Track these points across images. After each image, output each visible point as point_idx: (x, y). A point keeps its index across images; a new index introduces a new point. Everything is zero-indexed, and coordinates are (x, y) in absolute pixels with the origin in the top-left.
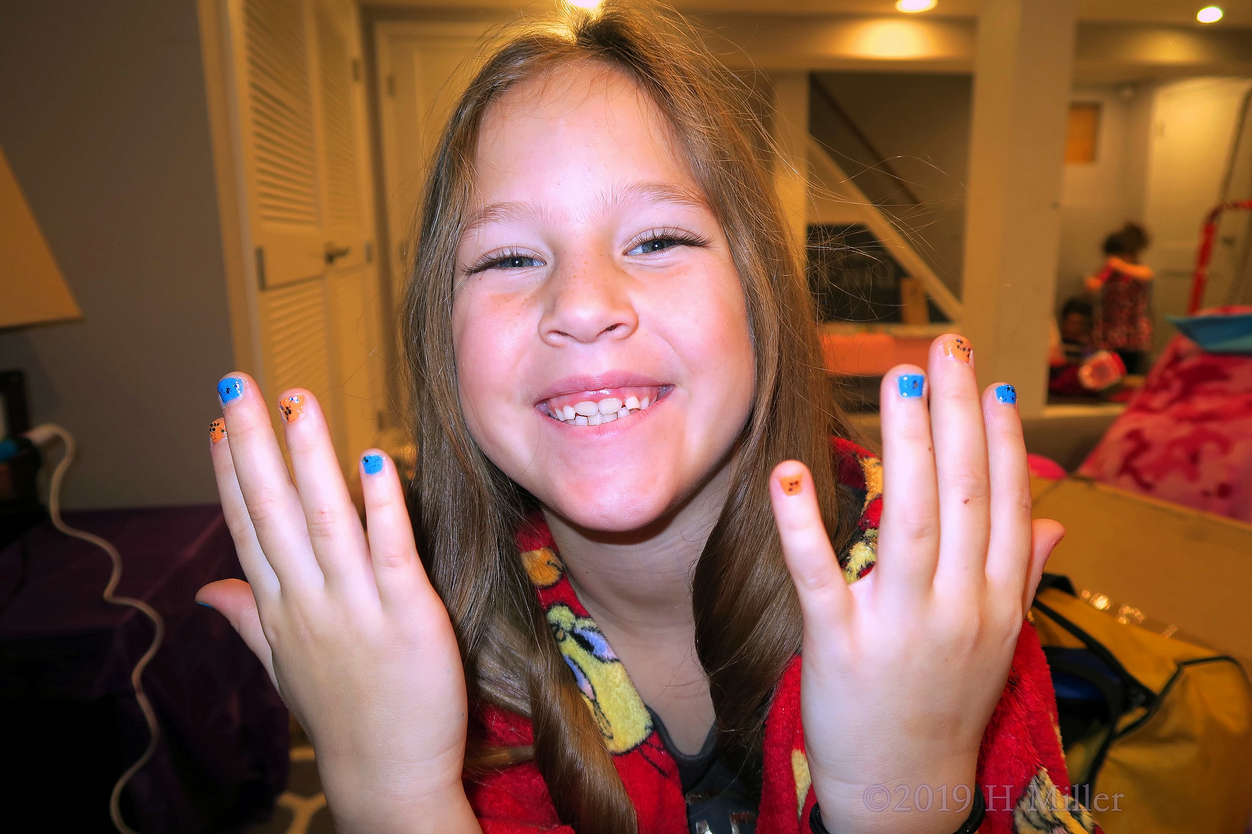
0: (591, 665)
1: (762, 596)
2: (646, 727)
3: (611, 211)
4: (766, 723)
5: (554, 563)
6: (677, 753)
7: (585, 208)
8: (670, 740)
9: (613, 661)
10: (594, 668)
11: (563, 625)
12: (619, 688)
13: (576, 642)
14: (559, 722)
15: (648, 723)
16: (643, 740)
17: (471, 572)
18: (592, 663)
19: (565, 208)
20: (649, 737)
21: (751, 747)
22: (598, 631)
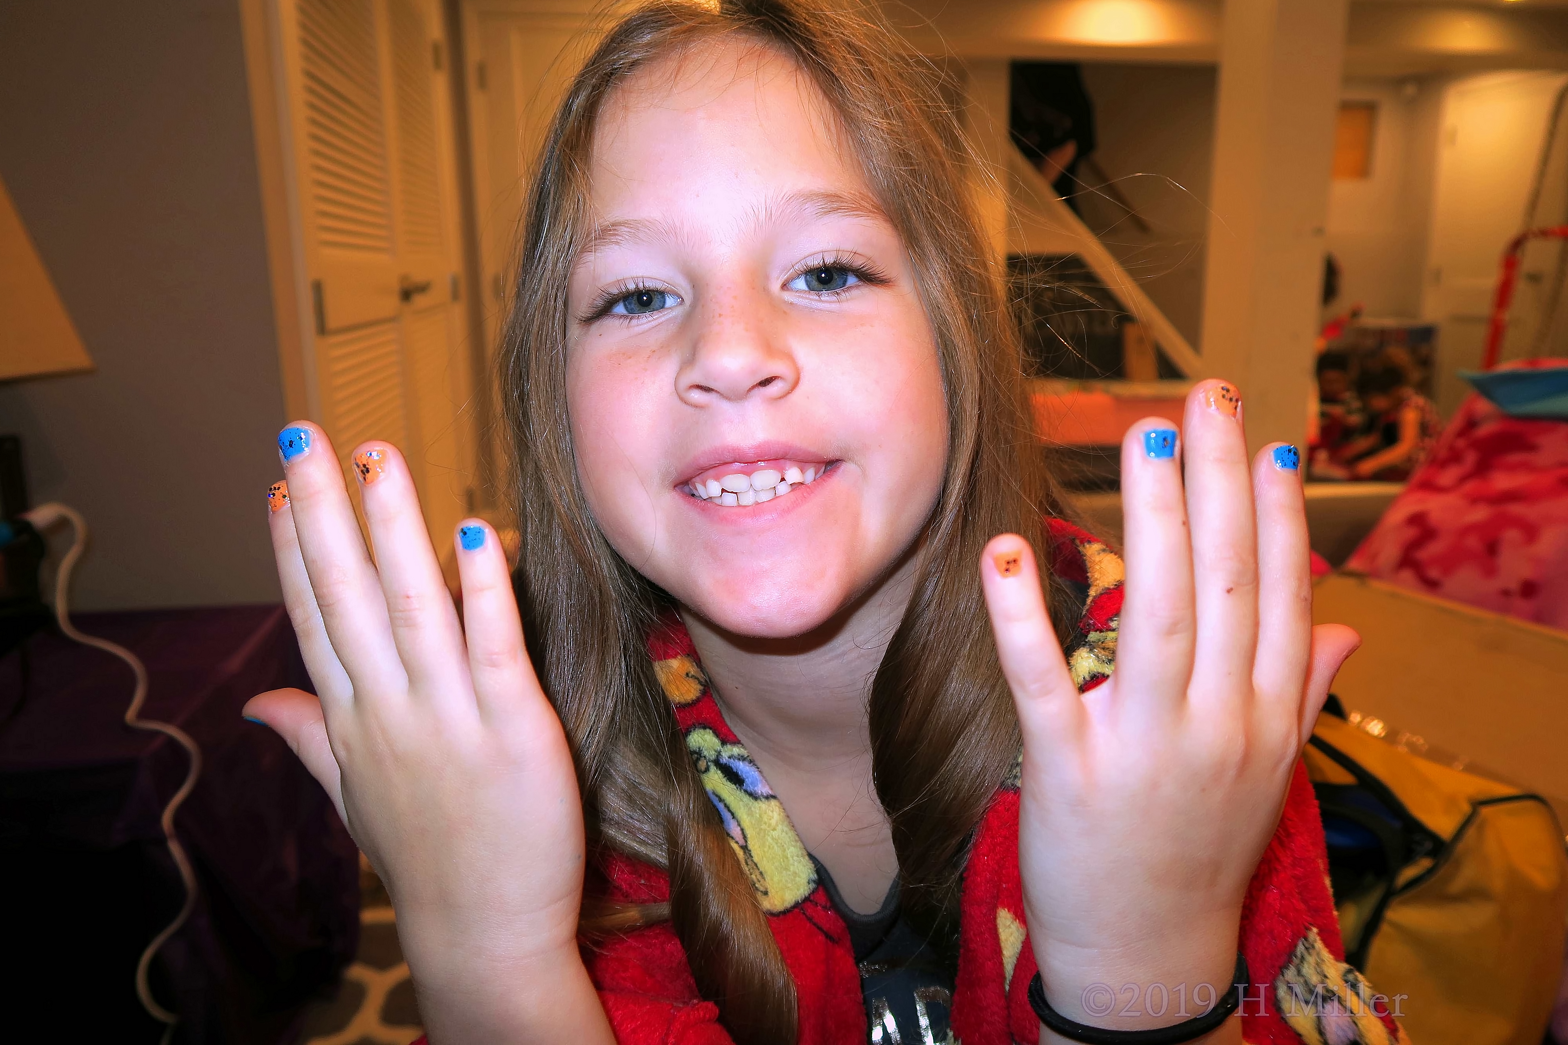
0: (741, 803)
1: (959, 717)
2: (809, 880)
3: (764, 229)
4: (964, 875)
5: (695, 675)
6: (848, 912)
7: (732, 226)
8: (840, 896)
9: (769, 798)
10: (744, 806)
11: (705, 753)
12: (775, 832)
13: (721, 774)
14: (702, 874)
15: (812, 876)
16: (805, 897)
17: (591, 687)
18: (741, 800)
19: (705, 226)
20: (814, 892)
21: (944, 905)
22: (750, 760)
